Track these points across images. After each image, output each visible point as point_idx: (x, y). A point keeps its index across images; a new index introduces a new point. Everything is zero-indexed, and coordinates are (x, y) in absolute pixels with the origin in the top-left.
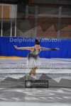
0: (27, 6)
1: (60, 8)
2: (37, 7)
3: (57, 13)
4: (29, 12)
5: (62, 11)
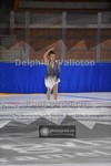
0: (12, 13)
1: (65, 14)
3: (60, 22)
4: (16, 22)
5: (67, 19)
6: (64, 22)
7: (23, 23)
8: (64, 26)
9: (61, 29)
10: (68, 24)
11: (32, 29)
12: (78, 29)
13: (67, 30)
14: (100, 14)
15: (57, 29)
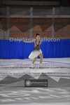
1: (32, 9)
2: (8, 8)
3: (28, 14)
5: (33, 12)
6: (31, 14)
7: (6, 15)
8: (31, 16)
9: (29, 19)
10: (33, 15)
11: (11, 18)
12: (40, 19)
13: (34, 19)
14: (54, 9)
15: (27, 19)
